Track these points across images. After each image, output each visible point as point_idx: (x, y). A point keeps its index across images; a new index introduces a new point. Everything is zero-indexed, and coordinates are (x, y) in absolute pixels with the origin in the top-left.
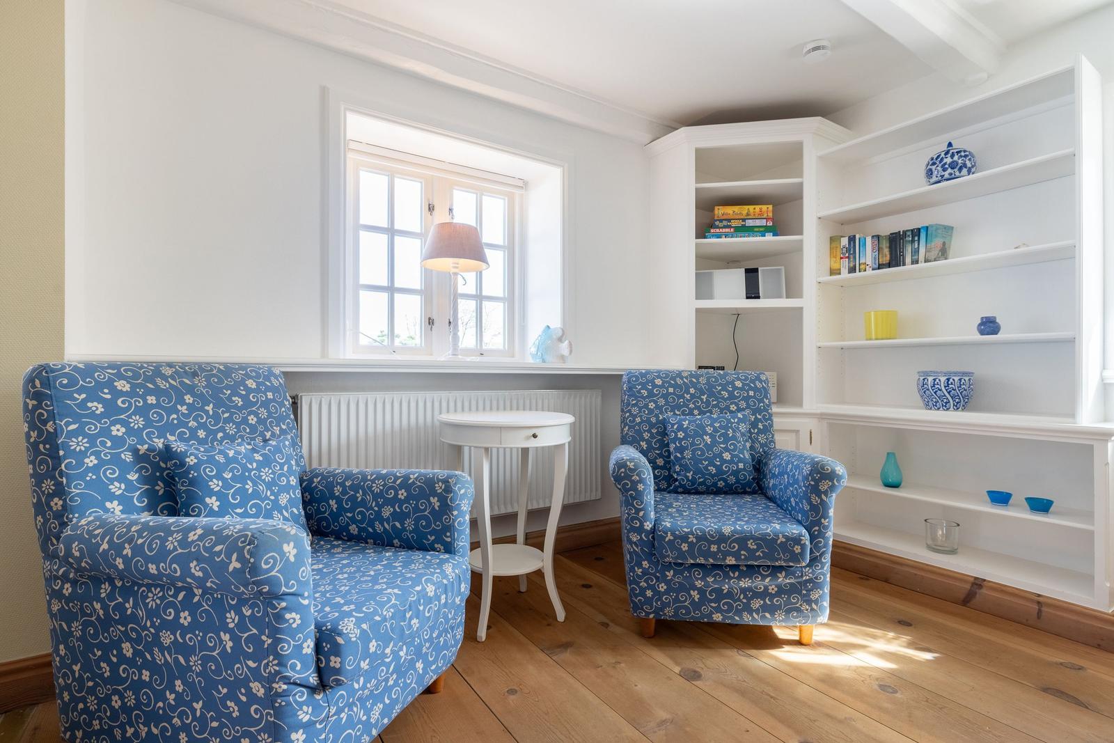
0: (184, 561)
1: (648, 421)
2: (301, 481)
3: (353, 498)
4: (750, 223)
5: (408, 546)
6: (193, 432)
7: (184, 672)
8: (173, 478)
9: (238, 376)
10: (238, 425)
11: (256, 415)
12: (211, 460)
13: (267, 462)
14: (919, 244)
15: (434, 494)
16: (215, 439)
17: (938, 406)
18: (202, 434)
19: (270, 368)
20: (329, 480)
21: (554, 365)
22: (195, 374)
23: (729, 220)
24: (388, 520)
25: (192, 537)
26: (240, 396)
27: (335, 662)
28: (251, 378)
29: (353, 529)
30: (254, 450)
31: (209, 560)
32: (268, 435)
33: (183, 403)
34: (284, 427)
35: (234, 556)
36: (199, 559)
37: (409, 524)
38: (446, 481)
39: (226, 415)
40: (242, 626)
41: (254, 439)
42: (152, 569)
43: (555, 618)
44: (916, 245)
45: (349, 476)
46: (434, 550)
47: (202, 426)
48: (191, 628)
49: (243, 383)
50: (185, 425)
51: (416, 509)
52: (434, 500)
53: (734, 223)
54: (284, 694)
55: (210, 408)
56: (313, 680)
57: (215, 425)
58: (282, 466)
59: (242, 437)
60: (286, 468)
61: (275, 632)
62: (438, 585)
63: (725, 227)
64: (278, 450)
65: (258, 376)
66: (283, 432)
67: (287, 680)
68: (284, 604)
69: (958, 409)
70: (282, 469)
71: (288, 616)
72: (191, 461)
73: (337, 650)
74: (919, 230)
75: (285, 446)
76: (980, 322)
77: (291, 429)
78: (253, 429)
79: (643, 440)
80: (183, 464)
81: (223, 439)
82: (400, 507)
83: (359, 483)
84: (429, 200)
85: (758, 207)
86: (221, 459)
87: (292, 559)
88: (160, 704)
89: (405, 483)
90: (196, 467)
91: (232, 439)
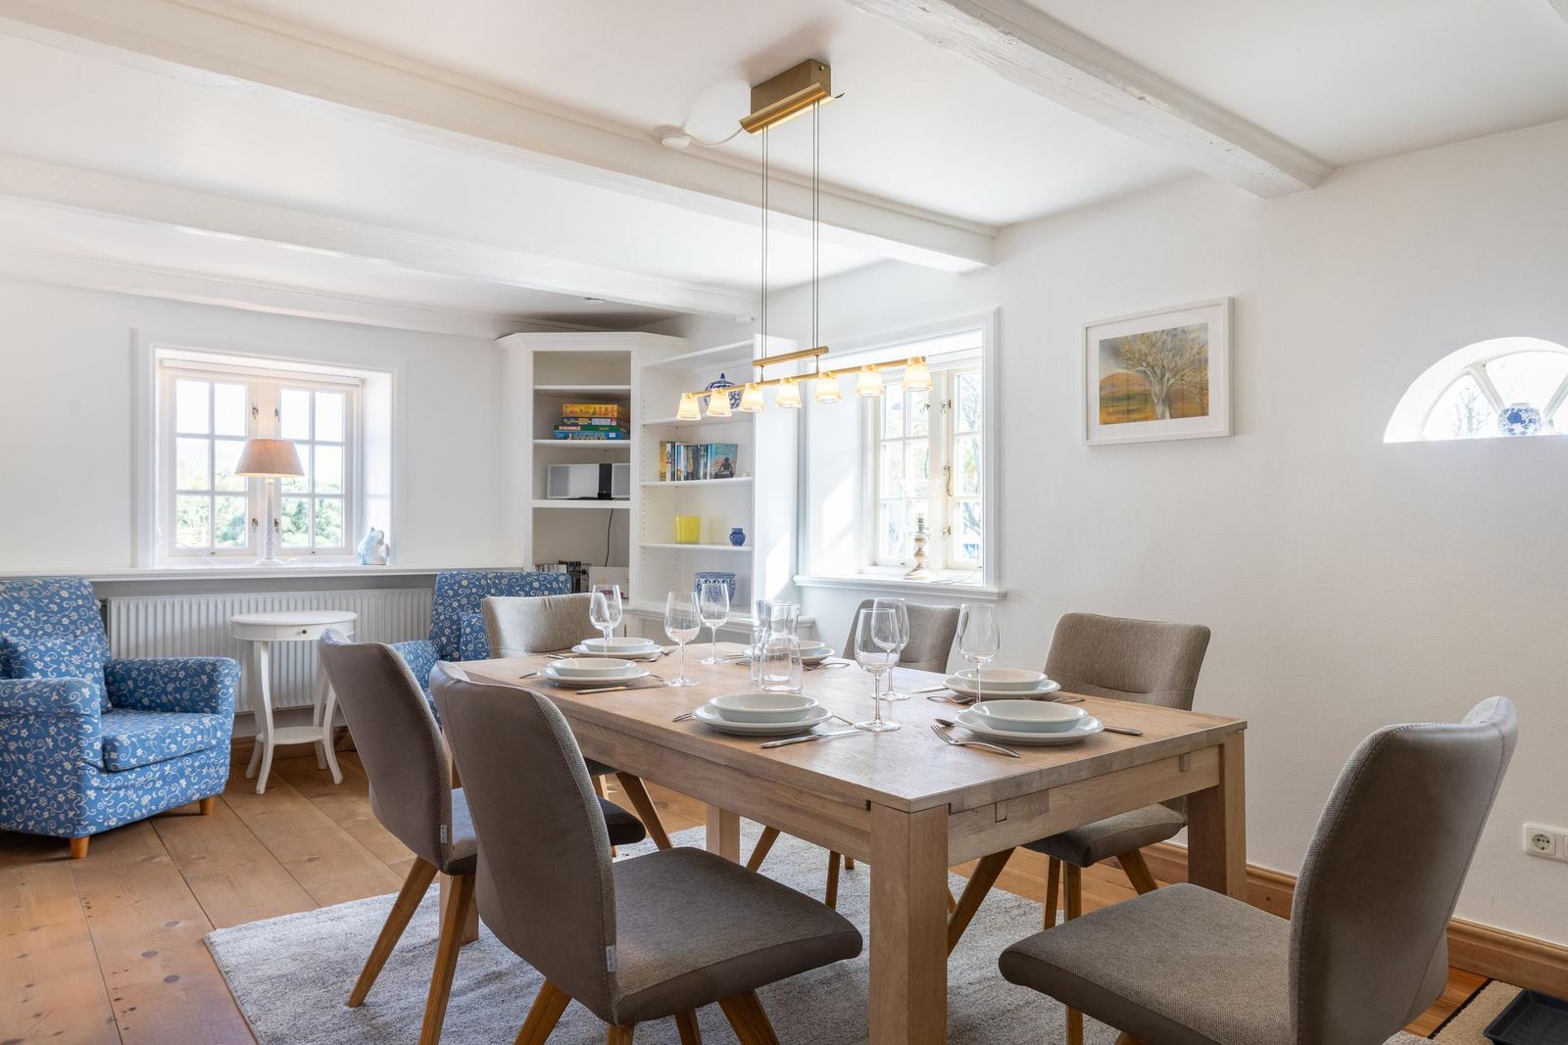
0: (25, 698)
1: (451, 618)
2: (105, 669)
3: (146, 679)
4: (596, 422)
5: (185, 710)
6: (21, 630)
7: (22, 764)
8: (8, 661)
9: (54, 588)
10: (54, 625)
11: (69, 617)
12: (36, 649)
13: (76, 651)
15: (204, 673)
16: (36, 635)
18: (27, 632)
19: (81, 578)
20: (128, 667)
21: (375, 569)
22: (20, 589)
23: (577, 418)
24: (171, 694)
25: (29, 686)
26: (56, 603)
27: (114, 755)
28: (64, 589)
29: (146, 701)
30: (67, 643)
31: (40, 697)
32: (78, 632)
33: (13, 610)
34: (92, 626)
35: (54, 693)
36: (34, 696)
37: (186, 695)
38: (213, 664)
39: (45, 618)
40: (58, 733)
41: (66, 635)
42: (6, 704)
43: (333, 782)
45: (144, 663)
46: (204, 712)
47: (27, 626)
48: (28, 738)
49: (57, 593)
50: (15, 625)
51: (191, 684)
52: (204, 677)
53: (581, 422)
54: (83, 768)
55: (32, 613)
56: (100, 764)
57: (37, 625)
58: (88, 654)
59: (57, 634)
60: (91, 656)
61: (77, 734)
62: (194, 728)
63: (572, 425)
64: (85, 643)
65: (70, 587)
66: (91, 630)
67: (84, 761)
68: (82, 720)
70: (88, 656)
71: (85, 726)
72: (22, 649)
73: (115, 749)
75: (91, 641)
76: (733, 533)
77: (98, 628)
78: (66, 628)
79: (444, 635)
80: (16, 651)
81: (43, 635)
82: (180, 684)
83: (151, 668)
84: (253, 404)
85: (603, 407)
86: (42, 648)
87: (87, 696)
88: (8, 785)
89: (185, 667)
90: (25, 653)
91: (50, 635)
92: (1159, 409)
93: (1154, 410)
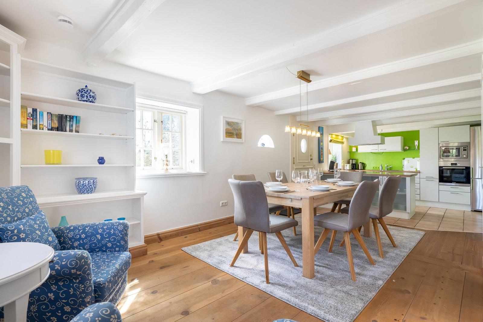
14: (73, 123)
17: (85, 193)
44: (72, 123)
69: (89, 193)
74: (73, 116)
76: (98, 158)
92: (235, 136)
93: (234, 137)
